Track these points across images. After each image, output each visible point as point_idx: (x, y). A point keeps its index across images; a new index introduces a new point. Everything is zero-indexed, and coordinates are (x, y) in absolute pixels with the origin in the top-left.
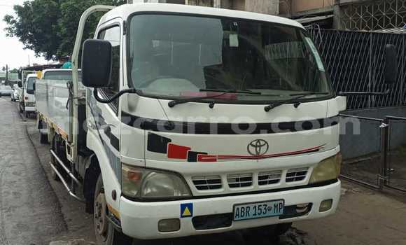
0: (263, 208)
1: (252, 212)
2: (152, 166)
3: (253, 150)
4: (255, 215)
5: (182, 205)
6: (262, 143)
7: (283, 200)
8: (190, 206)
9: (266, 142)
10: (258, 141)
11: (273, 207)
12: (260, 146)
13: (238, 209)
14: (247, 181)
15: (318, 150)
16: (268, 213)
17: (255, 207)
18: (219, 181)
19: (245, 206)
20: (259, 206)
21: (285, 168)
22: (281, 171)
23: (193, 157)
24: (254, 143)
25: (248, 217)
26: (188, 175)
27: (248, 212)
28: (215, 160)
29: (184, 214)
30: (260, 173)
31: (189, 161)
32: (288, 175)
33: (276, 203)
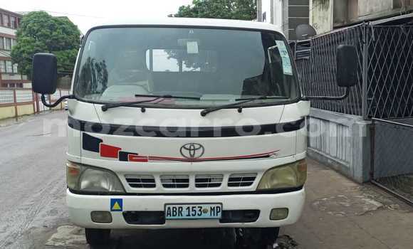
0: (197, 209)
1: (185, 212)
2: (86, 163)
3: (186, 153)
4: (189, 215)
5: (112, 200)
6: (197, 146)
7: (221, 204)
8: (120, 201)
9: (201, 146)
10: (192, 144)
11: (209, 209)
12: (194, 150)
13: (169, 208)
14: (183, 182)
15: (268, 156)
16: (204, 215)
17: (189, 208)
18: (153, 181)
19: (177, 206)
20: (193, 207)
21: (227, 172)
22: (223, 175)
23: (124, 156)
24: (188, 147)
25: (180, 217)
26: (121, 172)
27: (180, 213)
28: (146, 161)
29: (114, 208)
30: (196, 176)
31: (120, 160)
32: (230, 179)
33: (213, 206)
